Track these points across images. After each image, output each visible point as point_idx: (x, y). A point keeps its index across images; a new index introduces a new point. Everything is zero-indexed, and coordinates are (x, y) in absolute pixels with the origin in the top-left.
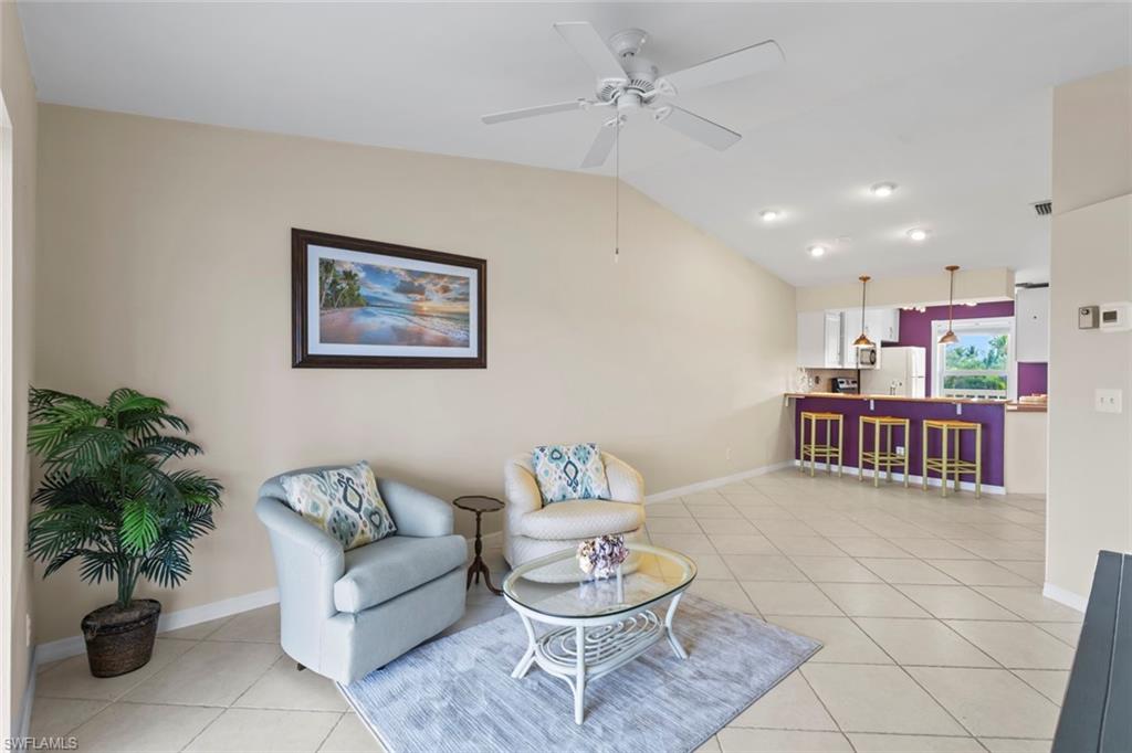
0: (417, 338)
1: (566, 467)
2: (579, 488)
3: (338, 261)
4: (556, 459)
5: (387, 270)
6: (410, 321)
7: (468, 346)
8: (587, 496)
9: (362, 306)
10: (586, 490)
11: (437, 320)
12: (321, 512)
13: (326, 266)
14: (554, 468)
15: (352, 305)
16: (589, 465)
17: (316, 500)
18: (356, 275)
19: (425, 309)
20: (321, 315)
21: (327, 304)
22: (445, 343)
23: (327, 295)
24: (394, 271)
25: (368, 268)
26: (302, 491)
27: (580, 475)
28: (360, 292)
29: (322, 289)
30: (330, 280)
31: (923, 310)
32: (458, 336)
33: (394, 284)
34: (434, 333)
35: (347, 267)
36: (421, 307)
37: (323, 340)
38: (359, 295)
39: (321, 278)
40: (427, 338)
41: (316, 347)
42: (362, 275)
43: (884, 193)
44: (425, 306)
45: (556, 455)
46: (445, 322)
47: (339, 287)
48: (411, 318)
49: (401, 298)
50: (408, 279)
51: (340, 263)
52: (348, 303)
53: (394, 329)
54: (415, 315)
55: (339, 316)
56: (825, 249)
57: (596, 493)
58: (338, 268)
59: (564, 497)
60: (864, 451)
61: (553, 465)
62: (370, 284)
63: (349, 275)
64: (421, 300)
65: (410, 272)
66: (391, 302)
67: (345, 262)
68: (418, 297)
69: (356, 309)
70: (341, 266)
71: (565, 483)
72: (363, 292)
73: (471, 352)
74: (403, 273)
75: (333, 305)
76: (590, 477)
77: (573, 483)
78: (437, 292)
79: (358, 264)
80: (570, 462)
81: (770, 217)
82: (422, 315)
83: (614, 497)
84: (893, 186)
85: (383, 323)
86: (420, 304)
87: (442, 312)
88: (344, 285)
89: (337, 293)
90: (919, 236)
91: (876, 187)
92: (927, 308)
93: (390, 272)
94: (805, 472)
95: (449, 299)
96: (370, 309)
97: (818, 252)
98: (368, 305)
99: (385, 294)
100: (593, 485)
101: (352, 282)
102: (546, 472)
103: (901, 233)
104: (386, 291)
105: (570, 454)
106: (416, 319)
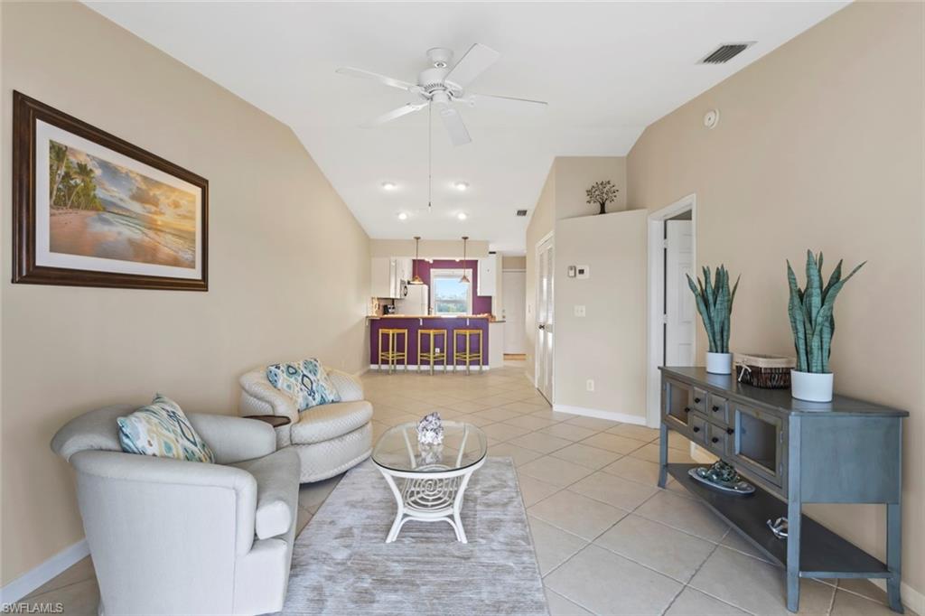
0: (149, 255)
1: (302, 380)
2: (316, 396)
3: (72, 149)
4: (293, 374)
5: (124, 171)
6: (146, 235)
7: (194, 267)
8: (323, 402)
9: (98, 210)
10: (322, 397)
11: (170, 236)
12: (174, 452)
13: (58, 152)
14: (294, 382)
15: (86, 208)
16: (319, 376)
17: (166, 440)
18: (91, 170)
19: (159, 223)
20: (51, 215)
21: (58, 202)
22: (176, 262)
23: (59, 189)
24: (131, 175)
25: (104, 165)
26: (149, 431)
27: (314, 385)
28: (96, 192)
29: (52, 181)
30: (62, 172)
31: (431, 262)
32: (186, 256)
33: (131, 190)
34: (166, 250)
35: (83, 160)
36: (156, 221)
37: (53, 249)
38: (95, 197)
39: (51, 166)
40: (161, 256)
41: (45, 257)
42: (98, 172)
43: (462, 188)
44: (160, 220)
45: (291, 370)
46: (174, 239)
47: (72, 182)
48: (146, 231)
49: (136, 207)
50: (144, 187)
51: (74, 152)
52: (83, 204)
53: (131, 242)
54: (150, 229)
55: (72, 218)
56: (408, 216)
57: (331, 398)
58: (72, 159)
59: (307, 405)
60: (421, 352)
61: (292, 380)
62: (107, 185)
63: (83, 170)
64: (155, 213)
65: (145, 178)
66: (128, 210)
67: (80, 153)
68: (153, 209)
69: (92, 214)
70: (75, 156)
71: (306, 393)
72: (100, 193)
73: (195, 274)
74: (138, 178)
75: (65, 205)
76: (322, 386)
77: (312, 393)
78: (169, 206)
79: (93, 158)
80: (304, 375)
81: (389, 187)
82: (157, 230)
83: (343, 399)
84: (467, 185)
85: (119, 233)
86: (156, 217)
87: (175, 229)
88: (78, 181)
89: (70, 189)
90: (462, 217)
91: (457, 184)
92: (434, 261)
93: (127, 174)
94: (378, 372)
95: (179, 215)
96: (107, 216)
97: (403, 217)
98: (104, 210)
99: (121, 200)
100: (327, 392)
101: (88, 179)
102: (289, 386)
103: (453, 213)
104: (123, 196)
105: (302, 368)
106: (151, 233)
